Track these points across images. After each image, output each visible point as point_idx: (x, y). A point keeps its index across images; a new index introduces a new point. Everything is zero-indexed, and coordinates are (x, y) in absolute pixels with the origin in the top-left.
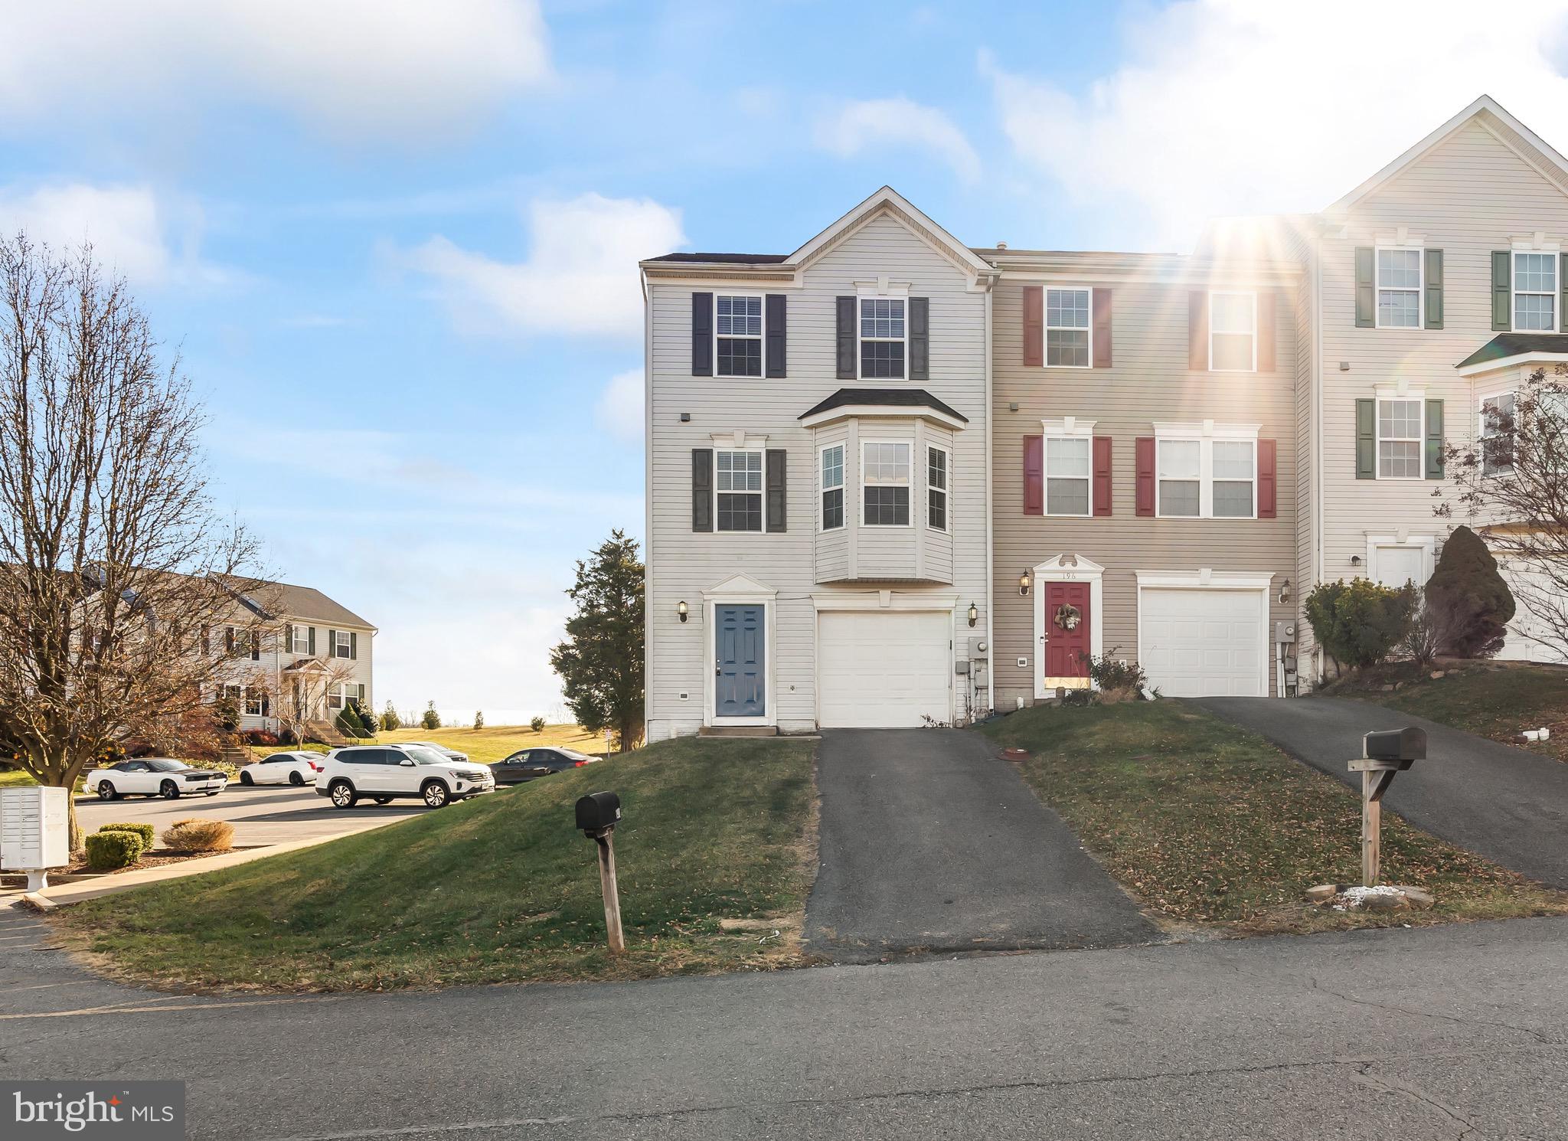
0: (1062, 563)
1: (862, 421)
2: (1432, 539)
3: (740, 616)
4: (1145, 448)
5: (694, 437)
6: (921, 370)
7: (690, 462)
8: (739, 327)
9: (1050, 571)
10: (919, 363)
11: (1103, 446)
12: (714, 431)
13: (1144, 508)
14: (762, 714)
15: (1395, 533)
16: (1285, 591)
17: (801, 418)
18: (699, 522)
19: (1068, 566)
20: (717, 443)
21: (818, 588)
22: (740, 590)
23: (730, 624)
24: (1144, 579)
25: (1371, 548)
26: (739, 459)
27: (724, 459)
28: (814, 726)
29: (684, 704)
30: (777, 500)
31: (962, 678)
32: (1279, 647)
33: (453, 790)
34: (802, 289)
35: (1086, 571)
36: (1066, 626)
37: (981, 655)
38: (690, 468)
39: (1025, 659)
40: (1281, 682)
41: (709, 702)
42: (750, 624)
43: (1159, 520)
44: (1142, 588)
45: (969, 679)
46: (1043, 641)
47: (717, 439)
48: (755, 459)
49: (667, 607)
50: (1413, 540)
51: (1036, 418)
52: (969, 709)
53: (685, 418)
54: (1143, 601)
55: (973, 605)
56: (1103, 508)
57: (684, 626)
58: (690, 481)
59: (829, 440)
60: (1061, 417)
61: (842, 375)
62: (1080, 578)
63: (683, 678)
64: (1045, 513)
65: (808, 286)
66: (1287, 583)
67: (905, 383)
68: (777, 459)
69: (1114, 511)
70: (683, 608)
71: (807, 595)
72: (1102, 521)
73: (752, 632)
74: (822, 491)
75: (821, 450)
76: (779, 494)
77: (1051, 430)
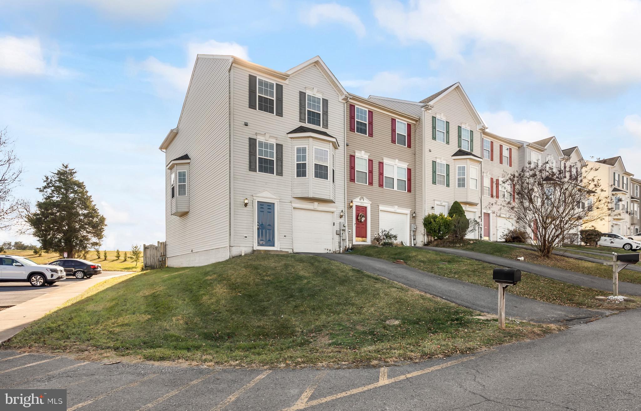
0: (360, 200)
1: (314, 139)
2: (447, 204)
3: (265, 207)
4: (381, 164)
5: (249, 133)
6: (326, 126)
7: (248, 142)
8: (266, 93)
9: (357, 202)
10: (325, 122)
11: (371, 161)
12: (258, 132)
13: (381, 185)
14: (274, 246)
15: (440, 201)
16: (414, 215)
17: (288, 134)
18: (252, 167)
19: (362, 200)
20: (258, 137)
21: (293, 199)
22: (266, 196)
23: (262, 210)
24: (381, 208)
25: (435, 205)
26: (266, 145)
27: (261, 143)
28: (292, 251)
29: (246, 240)
30: (279, 163)
31: (338, 236)
32: (412, 232)
33: (49, 278)
34: (288, 85)
35: (366, 203)
36: (361, 221)
37: (344, 228)
38: (248, 145)
39: (350, 231)
40: (412, 243)
41: (255, 240)
42: (269, 210)
43: (385, 189)
44: (381, 211)
45: (340, 236)
46: (355, 225)
47: (259, 135)
48: (272, 146)
49: (239, 200)
50: (444, 204)
51: (354, 150)
52: (340, 247)
53: (246, 125)
54: (381, 214)
55: (342, 211)
56: (371, 183)
57: (246, 209)
58: (248, 150)
59: (301, 144)
60: (361, 151)
61: (301, 121)
62: (365, 205)
63: (245, 230)
64: (356, 182)
65: (290, 84)
66: (414, 213)
67: (320, 128)
68: (280, 147)
69: (373, 184)
70: (246, 201)
71: (289, 201)
72: (370, 187)
73: (270, 213)
74: (296, 163)
75: (296, 147)
76: (280, 161)
77: (357, 154)
